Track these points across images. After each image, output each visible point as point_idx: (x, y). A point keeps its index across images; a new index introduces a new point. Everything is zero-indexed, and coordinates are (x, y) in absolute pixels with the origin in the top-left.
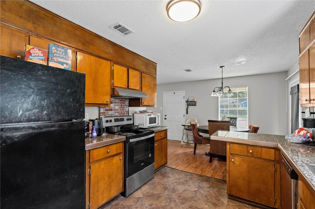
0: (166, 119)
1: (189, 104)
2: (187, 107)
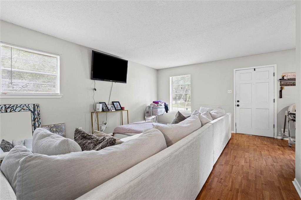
0: (238, 106)
1: (284, 83)
2: (281, 88)
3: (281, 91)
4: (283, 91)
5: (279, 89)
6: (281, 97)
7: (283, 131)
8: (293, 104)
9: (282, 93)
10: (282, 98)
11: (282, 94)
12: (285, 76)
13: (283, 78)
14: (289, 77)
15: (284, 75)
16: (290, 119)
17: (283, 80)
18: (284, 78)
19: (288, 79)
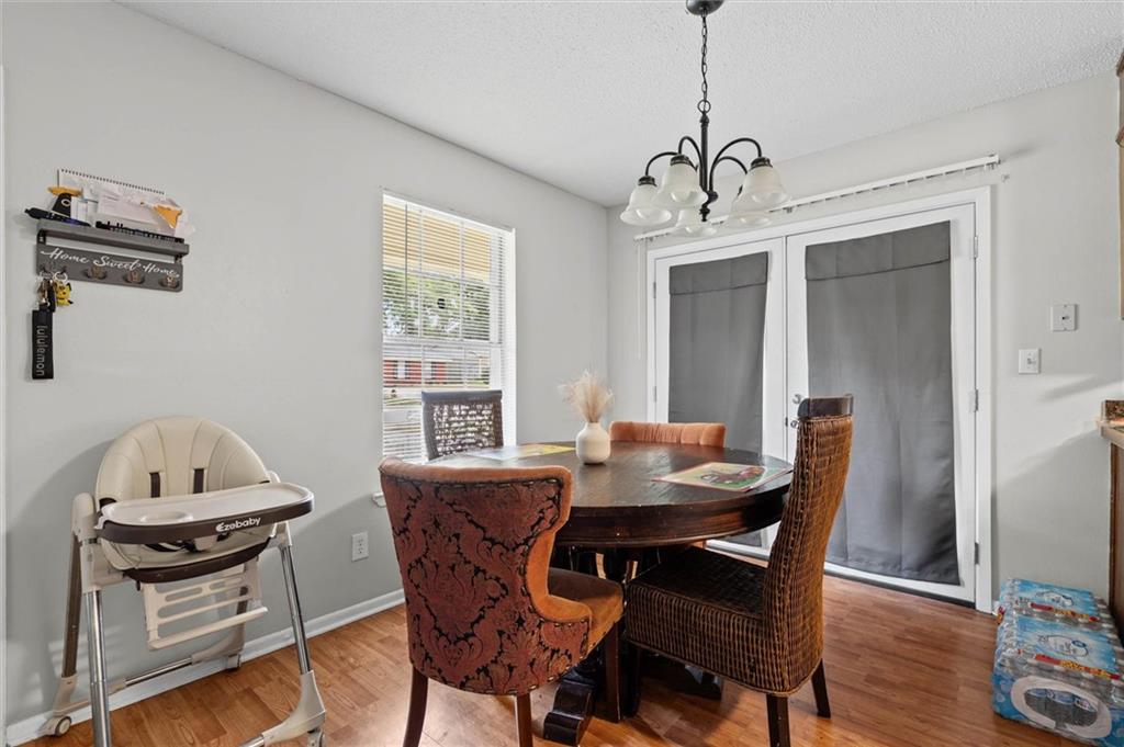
1: (66, 251)
2: (41, 290)
3: (42, 321)
4: (58, 317)
5: (30, 301)
6: (42, 367)
7: (60, 658)
8: (133, 428)
9: (49, 332)
10: (49, 375)
11: (49, 341)
12: (79, 194)
13: (57, 206)
14: (107, 213)
15: (75, 188)
16: (112, 570)
17: (56, 218)
18: (67, 210)
19: (99, 225)
